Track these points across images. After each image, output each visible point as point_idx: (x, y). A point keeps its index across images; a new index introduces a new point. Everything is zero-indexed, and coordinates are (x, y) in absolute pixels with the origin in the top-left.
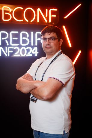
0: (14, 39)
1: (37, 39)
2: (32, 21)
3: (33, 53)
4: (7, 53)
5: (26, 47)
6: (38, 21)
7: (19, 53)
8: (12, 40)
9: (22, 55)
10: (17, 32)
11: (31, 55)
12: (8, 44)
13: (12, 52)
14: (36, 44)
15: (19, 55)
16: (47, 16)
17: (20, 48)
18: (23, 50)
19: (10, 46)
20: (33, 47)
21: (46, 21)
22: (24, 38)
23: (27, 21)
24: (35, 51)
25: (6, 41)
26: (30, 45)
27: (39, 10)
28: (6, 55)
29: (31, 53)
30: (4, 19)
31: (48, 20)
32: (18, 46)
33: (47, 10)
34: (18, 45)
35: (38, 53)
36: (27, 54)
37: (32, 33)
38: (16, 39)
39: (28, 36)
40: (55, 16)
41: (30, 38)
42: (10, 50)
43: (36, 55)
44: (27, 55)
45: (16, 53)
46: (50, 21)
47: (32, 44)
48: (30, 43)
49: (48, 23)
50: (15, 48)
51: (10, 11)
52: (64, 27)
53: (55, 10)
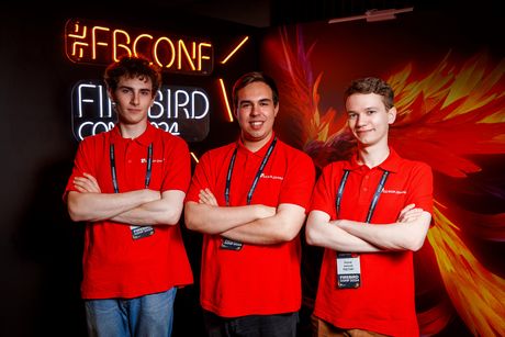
1: (177, 105)
2: (169, 66)
5: (158, 121)
6: (180, 67)
14: (176, 116)
16: (194, 56)
20: (170, 122)
21: (194, 68)
23: (161, 65)
24: (173, 131)
26: (164, 118)
27: (181, 42)
30: (118, 58)
31: (196, 66)
33: (194, 44)
35: (179, 134)
37: (169, 91)
39: (161, 98)
40: (208, 58)
41: (164, 103)
46: (200, 68)
47: (169, 116)
48: (166, 113)
49: (197, 71)
51: (128, 42)
52: (221, 81)
53: (209, 45)
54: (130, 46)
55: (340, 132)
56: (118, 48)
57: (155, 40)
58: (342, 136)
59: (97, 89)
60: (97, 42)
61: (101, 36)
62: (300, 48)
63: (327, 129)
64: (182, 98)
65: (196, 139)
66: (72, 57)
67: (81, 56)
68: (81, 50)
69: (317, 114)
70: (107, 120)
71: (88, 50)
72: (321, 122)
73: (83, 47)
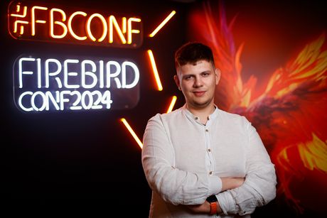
0: (71, 74)
1: (109, 76)
2: (101, 40)
3: (104, 102)
4: (59, 104)
5: (91, 90)
6: (111, 41)
7: (80, 104)
8: (68, 76)
9: (86, 108)
10: (77, 61)
11: (101, 107)
12: (60, 86)
13: (68, 100)
14: (108, 86)
15: (80, 108)
16: (125, 31)
17: (82, 93)
18: (87, 98)
19: (64, 88)
20: (103, 91)
21: (124, 41)
22: (88, 73)
23: (94, 39)
24: (106, 99)
25: (58, 79)
26: (97, 88)
27: (112, 18)
28: (58, 108)
29: (100, 104)
30: (55, 34)
31: (127, 39)
32: (77, 89)
33: (124, 19)
34: (78, 86)
35: (111, 102)
36: (93, 105)
37: (101, 62)
38: (75, 74)
39: (94, 69)
40: (137, 32)
41: (97, 73)
42: (65, 96)
43: (109, 107)
44: (94, 108)
45: (75, 104)
46: (130, 41)
47: (102, 86)
48: (98, 83)
49: (127, 44)
50: (72, 94)
51: (64, 19)
52: (150, 52)
53: (138, 20)
54: (66, 23)
55: (261, 98)
56: (55, 25)
57: (88, 16)
58: (264, 101)
59: (36, 62)
60: (36, 20)
61: (39, 15)
62: (222, 21)
63: (249, 96)
64: (113, 69)
65: (127, 107)
66: (13, 34)
67: (22, 32)
68: (22, 28)
69: (239, 82)
70: (44, 90)
71: (28, 28)
72: (243, 89)
73: (23, 25)
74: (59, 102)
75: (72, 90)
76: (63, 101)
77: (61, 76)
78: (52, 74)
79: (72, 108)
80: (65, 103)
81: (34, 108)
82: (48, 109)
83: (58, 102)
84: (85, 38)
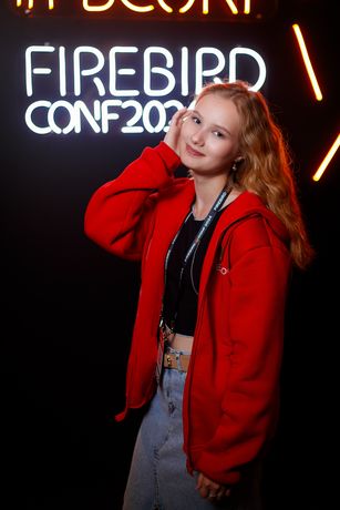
0: (123, 72)
1: (200, 73)
2: (184, 10)
4: (99, 123)
5: (163, 99)
6: (206, 10)
7: (140, 123)
8: (117, 75)
9: (151, 129)
10: (134, 50)
12: (102, 92)
13: (115, 116)
14: (198, 91)
15: (139, 130)
17: (143, 104)
19: (108, 96)
20: (186, 101)
21: (235, 10)
22: (157, 70)
23: (169, 9)
25: (97, 81)
26: (176, 94)
28: (97, 129)
30: (90, 4)
31: (240, 6)
32: (135, 98)
34: (136, 93)
36: (167, 124)
37: (185, 51)
38: (131, 72)
39: (170, 63)
41: (176, 70)
42: (111, 109)
45: (130, 123)
46: (247, 10)
47: (185, 92)
48: (177, 87)
49: (240, 15)
50: (125, 105)
52: (296, 28)
59: (57, 52)
64: (210, 62)
66: (15, 8)
67: (31, 5)
70: (71, 98)
74: (100, 118)
75: (124, 99)
76: (107, 117)
77: (104, 75)
78: (86, 73)
79: (125, 130)
80: (110, 122)
81: (53, 128)
82: (78, 130)
83: (98, 119)
84: (150, 8)
